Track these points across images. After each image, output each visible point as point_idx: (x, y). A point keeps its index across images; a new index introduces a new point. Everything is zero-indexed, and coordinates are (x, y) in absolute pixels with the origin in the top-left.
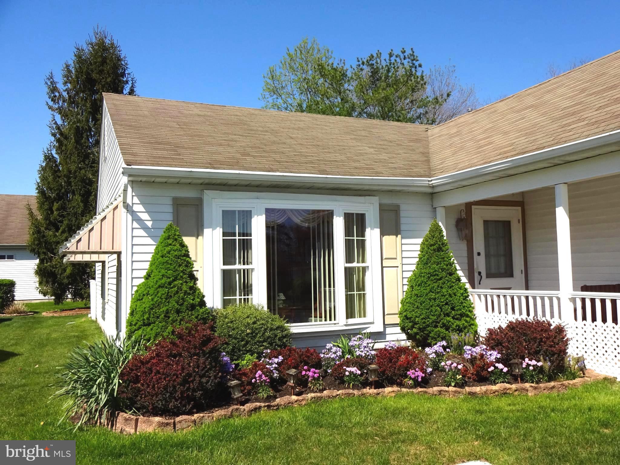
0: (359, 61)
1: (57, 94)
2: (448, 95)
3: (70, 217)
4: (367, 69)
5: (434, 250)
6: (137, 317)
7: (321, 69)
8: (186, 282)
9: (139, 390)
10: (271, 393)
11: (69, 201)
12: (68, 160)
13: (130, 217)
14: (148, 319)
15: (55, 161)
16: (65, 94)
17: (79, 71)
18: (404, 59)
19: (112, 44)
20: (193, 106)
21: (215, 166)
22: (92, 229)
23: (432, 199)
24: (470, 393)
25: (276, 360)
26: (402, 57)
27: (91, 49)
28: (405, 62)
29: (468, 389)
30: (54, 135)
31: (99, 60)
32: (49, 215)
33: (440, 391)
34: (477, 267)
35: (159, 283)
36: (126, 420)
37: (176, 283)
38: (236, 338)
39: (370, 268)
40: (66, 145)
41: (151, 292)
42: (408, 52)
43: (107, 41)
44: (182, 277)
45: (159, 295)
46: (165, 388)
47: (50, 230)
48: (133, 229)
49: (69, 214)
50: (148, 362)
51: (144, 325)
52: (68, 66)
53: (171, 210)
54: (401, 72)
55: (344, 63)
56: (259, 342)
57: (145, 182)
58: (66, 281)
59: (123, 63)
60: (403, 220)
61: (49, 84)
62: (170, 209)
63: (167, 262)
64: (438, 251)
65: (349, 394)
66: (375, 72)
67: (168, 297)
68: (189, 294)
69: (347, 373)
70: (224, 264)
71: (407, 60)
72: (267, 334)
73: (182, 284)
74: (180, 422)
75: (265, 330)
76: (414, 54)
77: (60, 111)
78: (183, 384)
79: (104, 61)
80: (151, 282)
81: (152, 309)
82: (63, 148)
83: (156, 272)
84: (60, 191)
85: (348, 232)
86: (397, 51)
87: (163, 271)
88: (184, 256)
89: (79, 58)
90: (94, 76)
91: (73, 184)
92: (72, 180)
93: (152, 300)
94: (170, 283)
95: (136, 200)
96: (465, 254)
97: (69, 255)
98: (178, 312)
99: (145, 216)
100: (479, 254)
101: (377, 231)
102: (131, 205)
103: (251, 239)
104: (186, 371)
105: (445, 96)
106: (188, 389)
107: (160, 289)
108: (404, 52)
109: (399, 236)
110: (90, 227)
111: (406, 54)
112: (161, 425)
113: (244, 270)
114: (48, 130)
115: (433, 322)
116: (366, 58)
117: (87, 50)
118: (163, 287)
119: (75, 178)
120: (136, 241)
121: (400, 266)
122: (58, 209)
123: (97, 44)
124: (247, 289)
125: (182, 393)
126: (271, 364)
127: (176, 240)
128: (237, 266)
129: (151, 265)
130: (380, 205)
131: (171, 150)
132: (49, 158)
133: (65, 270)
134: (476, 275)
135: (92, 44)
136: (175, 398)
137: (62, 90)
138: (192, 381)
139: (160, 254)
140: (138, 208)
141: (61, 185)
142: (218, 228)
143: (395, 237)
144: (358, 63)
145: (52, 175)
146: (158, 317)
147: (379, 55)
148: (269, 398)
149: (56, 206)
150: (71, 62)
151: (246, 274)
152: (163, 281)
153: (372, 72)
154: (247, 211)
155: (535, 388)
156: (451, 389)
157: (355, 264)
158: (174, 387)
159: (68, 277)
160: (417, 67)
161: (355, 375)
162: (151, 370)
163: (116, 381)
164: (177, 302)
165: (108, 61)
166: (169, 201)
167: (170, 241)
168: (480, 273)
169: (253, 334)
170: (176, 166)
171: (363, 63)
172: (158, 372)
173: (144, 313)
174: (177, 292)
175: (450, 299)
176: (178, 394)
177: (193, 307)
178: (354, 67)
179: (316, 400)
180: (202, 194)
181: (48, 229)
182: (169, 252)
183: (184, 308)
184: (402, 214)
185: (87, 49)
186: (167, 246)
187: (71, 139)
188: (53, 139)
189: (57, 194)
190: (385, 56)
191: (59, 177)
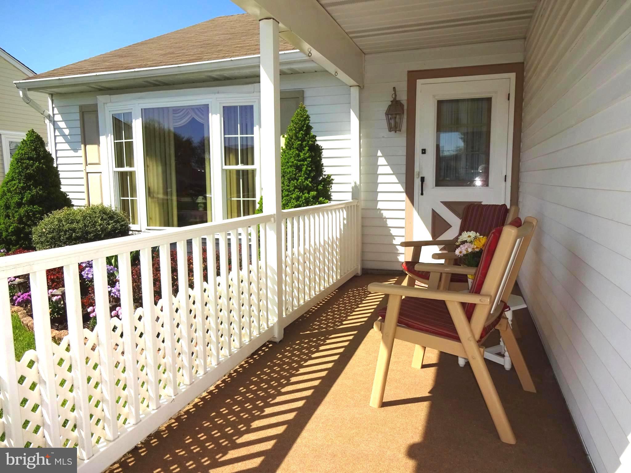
13: (52, 127)
34: (420, 170)
48: (55, 136)
62: (78, 117)
70: (116, 167)
95: (55, 111)
99: (62, 125)
100: (424, 151)
103: (132, 142)
113: (131, 173)
120: (58, 146)
128: (126, 169)
134: (418, 182)
140: (58, 118)
157: (239, 167)
166: (77, 109)
168: (423, 180)
180: (97, 100)
184: (307, 101)
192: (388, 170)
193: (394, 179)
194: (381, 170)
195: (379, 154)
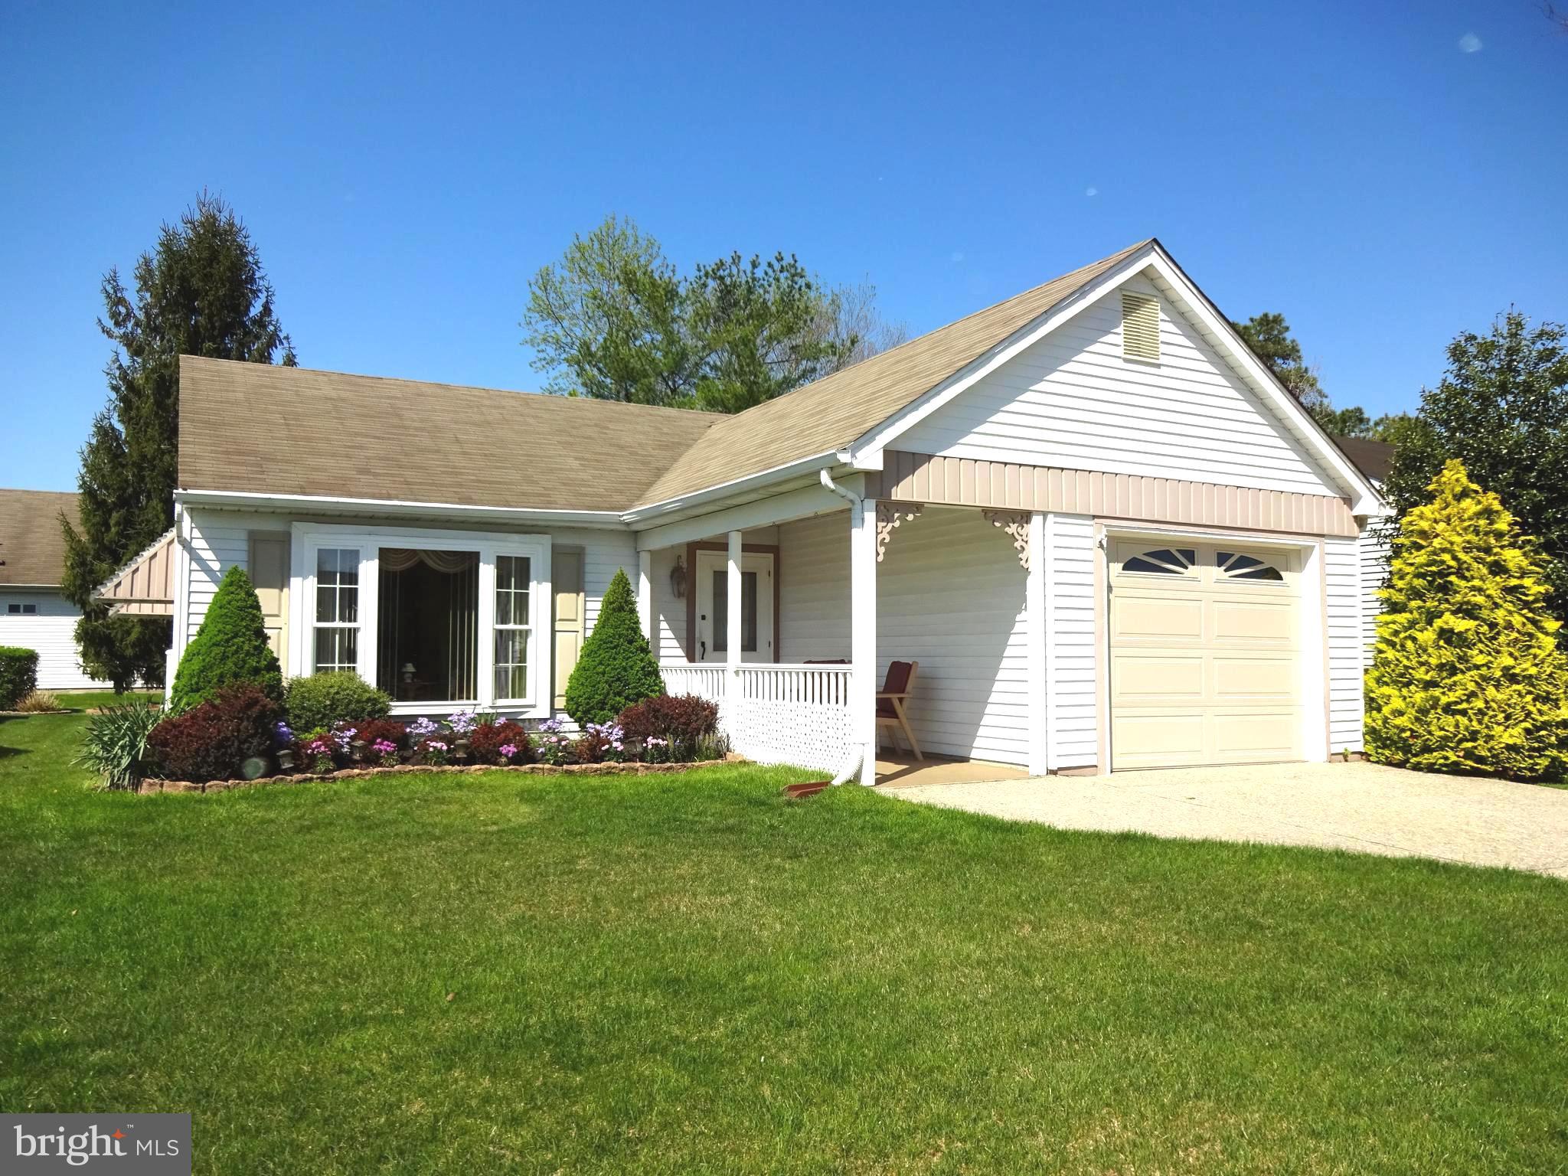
0: (699, 270)
1: (123, 310)
2: (853, 342)
3: (141, 539)
4: (712, 284)
5: (614, 609)
6: (184, 681)
7: (629, 280)
8: (250, 640)
9: (167, 755)
10: (331, 765)
11: (141, 509)
12: (141, 435)
13: (187, 556)
14: (197, 683)
15: (117, 438)
16: (141, 315)
17: (168, 275)
18: (781, 272)
19: (232, 225)
20: (325, 379)
21: (307, 490)
22: (137, 570)
23: (636, 540)
24: (567, 771)
25: (348, 734)
26: (777, 267)
27: (190, 231)
28: (782, 276)
29: (565, 767)
30: (115, 389)
31: (205, 254)
32: (103, 533)
33: (533, 768)
34: (701, 637)
35: (214, 640)
36: (151, 785)
37: (236, 640)
38: (311, 711)
39: (533, 632)
40: (138, 408)
41: (203, 650)
42: (788, 260)
43: (223, 218)
44: (244, 633)
45: (213, 655)
46: (197, 751)
47: (103, 561)
48: (190, 571)
49: (139, 534)
50: (180, 726)
51: (192, 691)
52: (147, 262)
53: (246, 548)
54: (772, 296)
55: (673, 271)
56: (340, 716)
57: (209, 509)
58: (129, 652)
59: (250, 259)
60: (588, 568)
61: (111, 291)
62: (244, 546)
63: (226, 615)
64: (619, 611)
65: (425, 771)
66: (726, 292)
67: (224, 658)
68: (253, 655)
69: (431, 749)
70: (319, 620)
71: (785, 274)
72: (353, 706)
73: (243, 642)
74: (210, 787)
75: (350, 701)
76: (797, 265)
77: (128, 341)
78: (218, 748)
79: (213, 258)
80: (205, 638)
81: (202, 671)
82: (133, 413)
83: (211, 627)
84: (124, 492)
85: (502, 581)
86: (767, 256)
87: (220, 626)
88: (251, 607)
89: (168, 247)
90: (196, 283)
91: (148, 479)
92: (146, 473)
93: (204, 660)
94: (227, 641)
95: (196, 533)
96: (683, 616)
97: (118, 605)
98: (236, 676)
99: (208, 555)
100: (703, 618)
101: (547, 587)
102: (189, 539)
103: (356, 589)
104: (222, 735)
105: (848, 344)
106: (224, 754)
107: (214, 648)
108: (780, 259)
109: (582, 595)
110: (134, 567)
111: (784, 263)
112: (189, 788)
113: (350, 629)
114: (106, 380)
115: (598, 703)
116: (710, 265)
117: (184, 235)
118: (218, 645)
119: (153, 470)
120: (194, 587)
121: (581, 631)
122: (118, 524)
123: (202, 224)
124: (350, 655)
125: (216, 758)
126: (342, 738)
127: (241, 587)
128: (337, 624)
129: (207, 618)
130: (553, 546)
131: (252, 465)
132: (105, 432)
133: (128, 633)
134: (698, 646)
135: (192, 223)
136: (207, 762)
137: (135, 307)
138: (230, 746)
139: (218, 604)
140: (199, 544)
141: (127, 481)
142: (311, 577)
143: (575, 595)
144: (698, 273)
145: (109, 462)
146: (210, 682)
147: (736, 259)
148: (328, 771)
149: (115, 516)
150: (153, 254)
151: (352, 633)
152: (218, 638)
153: (721, 291)
154: (352, 551)
155: (647, 768)
156: (547, 766)
157: (511, 626)
158: (207, 750)
159: (134, 645)
160: (803, 288)
161: (440, 751)
162: (182, 733)
163: (142, 745)
164: (235, 664)
165: (221, 258)
166: (244, 536)
167: (232, 589)
168: (703, 644)
169: (333, 707)
170: (250, 490)
171: (707, 275)
172: (189, 735)
173: (192, 676)
174: (236, 652)
175: (623, 673)
176: (211, 759)
177: (256, 671)
178: (691, 278)
179: (382, 774)
180: (290, 527)
181: (99, 559)
182: (229, 603)
183: (245, 671)
184: (588, 559)
185: (184, 232)
186: (228, 595)
187: (148, 397)
188: (113, 395)
189: (118, 498)
190: (745, 264)
191: (123, 466)
192: (670, 634)
193: (675, 643)
194: (663, 634)
195: (662, 618)
